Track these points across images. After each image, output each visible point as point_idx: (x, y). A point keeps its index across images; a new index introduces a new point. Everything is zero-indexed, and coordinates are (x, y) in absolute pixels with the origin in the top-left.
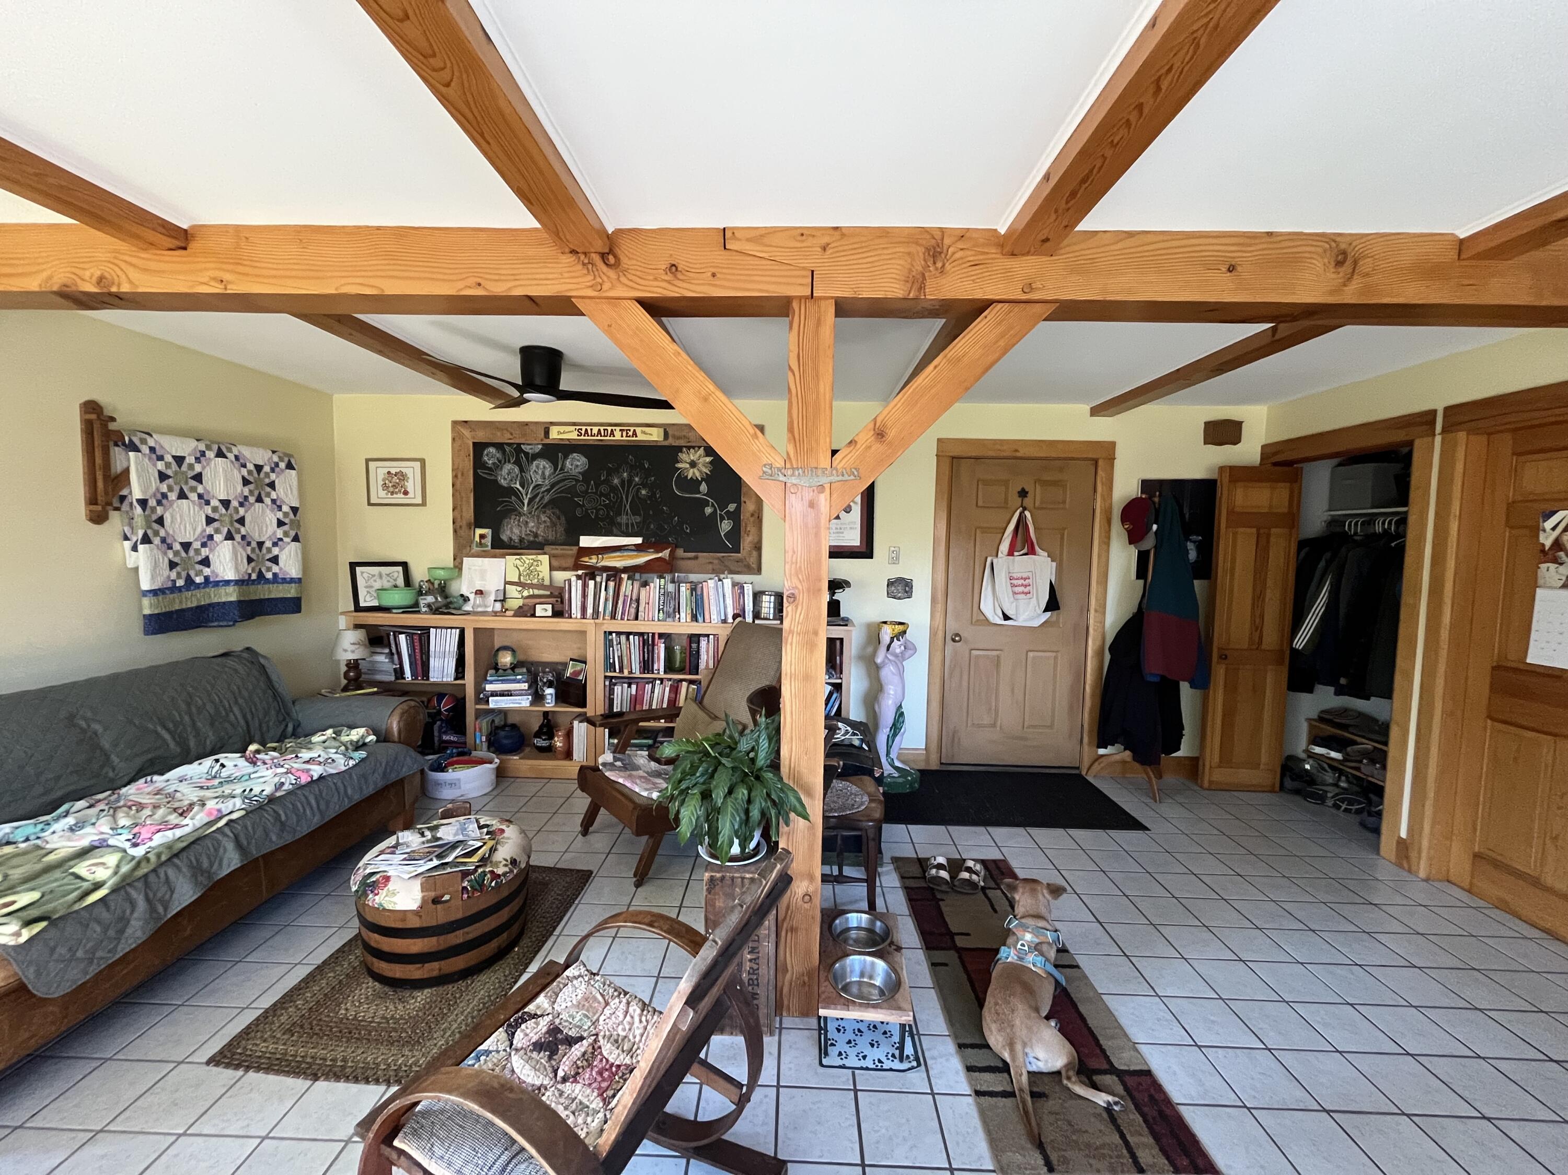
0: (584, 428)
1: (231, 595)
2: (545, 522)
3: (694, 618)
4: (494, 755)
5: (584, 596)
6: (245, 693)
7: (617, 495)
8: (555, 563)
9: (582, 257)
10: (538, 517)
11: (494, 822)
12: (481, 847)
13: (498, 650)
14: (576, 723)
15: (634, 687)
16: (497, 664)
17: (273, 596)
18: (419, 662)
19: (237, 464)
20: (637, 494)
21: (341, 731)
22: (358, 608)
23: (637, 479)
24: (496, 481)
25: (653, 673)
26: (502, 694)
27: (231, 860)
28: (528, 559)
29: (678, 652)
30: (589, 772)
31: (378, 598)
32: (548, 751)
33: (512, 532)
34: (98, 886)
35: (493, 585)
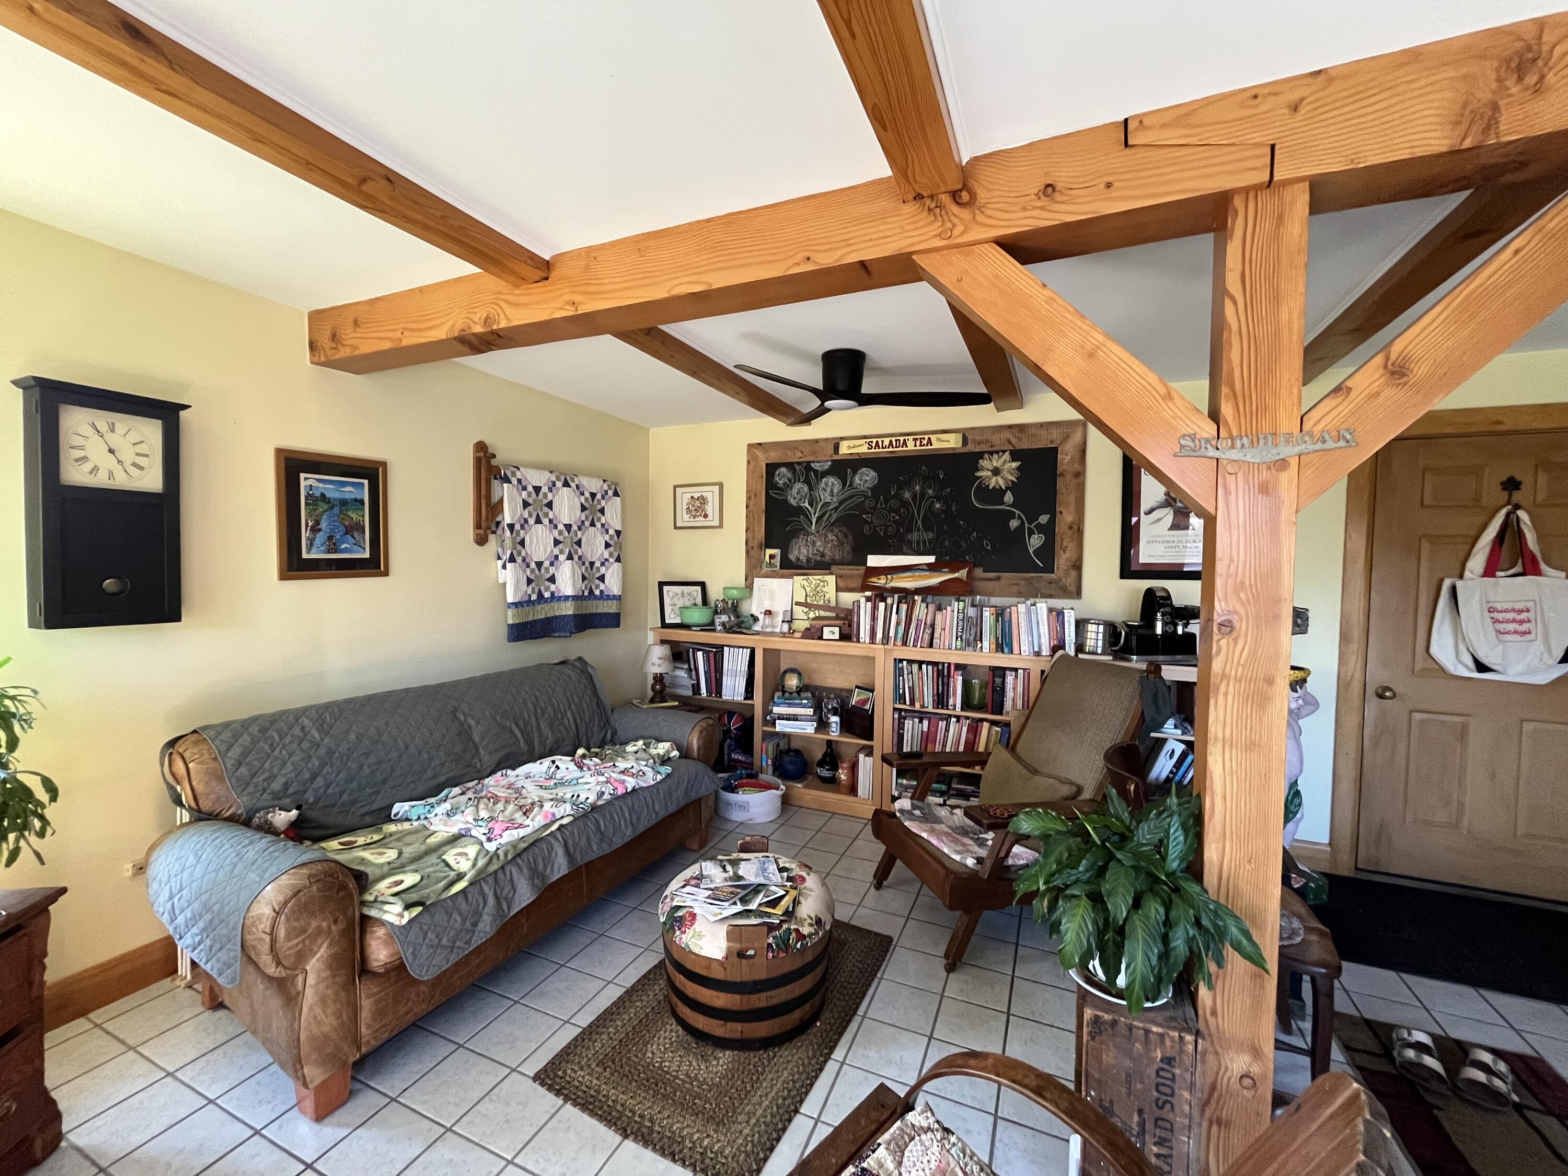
0: (874, 441)
1: (569, 609)
2: (832, 541)
3: (1000, 648)
4: (780, 781)
5: (874, 618)
6: (576, 700)
7: (908, 510)
8: (842, 584)
9: (928, 202)
10: (826, 536)
11: (793, 866)
12: (783, 897)
13: (785, 672)
14: (861, 756)
15: (926, 723)
16: (783, 686)
17: (599, 611)
18: (713, 679)
19: (578, 493)
20: (930, 508)
21: (650, 744)
22: (664, 625)
23: (930, 492)
24: (786, 501)
25: (948, 709)
26: (789, 718)
27: (560, 868)
28: (815, 579)
29: (977, 688)
30: (884, 817)
31: (681, 616)
32: (831, 782)
33: (800, 552)
34: (460, 876)
35: (781, 606)
